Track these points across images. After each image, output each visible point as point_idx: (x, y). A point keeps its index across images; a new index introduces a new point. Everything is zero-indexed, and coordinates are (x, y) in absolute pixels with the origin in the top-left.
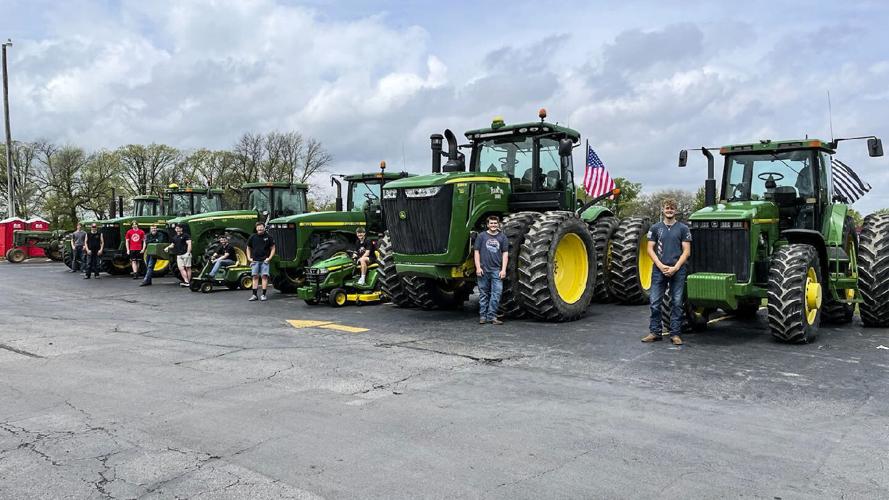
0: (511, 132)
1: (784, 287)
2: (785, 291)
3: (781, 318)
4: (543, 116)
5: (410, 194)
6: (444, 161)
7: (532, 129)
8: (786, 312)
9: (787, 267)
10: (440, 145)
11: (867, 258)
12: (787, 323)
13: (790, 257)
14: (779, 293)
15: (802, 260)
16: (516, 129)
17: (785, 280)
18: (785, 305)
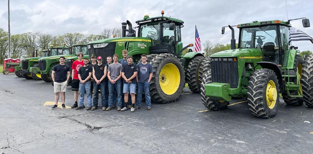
0: (150, 21)
1: (254, 90)
2: (255, 92)
3: (254, 106)
4: (163, 14)
5: (95, 47)
6: (127, 33)
7: (159, 19)
8: (255, 102)
9: (256, 80)
10: (126, 27)
11: (305, 75)
12: (257, 108)
13: (258, 75)
14: (252, 93)
15: (263, 77)
16: (153, 19)
17: (255, 87)
18: (255, 99)
